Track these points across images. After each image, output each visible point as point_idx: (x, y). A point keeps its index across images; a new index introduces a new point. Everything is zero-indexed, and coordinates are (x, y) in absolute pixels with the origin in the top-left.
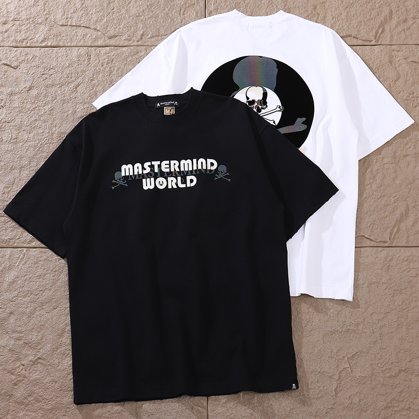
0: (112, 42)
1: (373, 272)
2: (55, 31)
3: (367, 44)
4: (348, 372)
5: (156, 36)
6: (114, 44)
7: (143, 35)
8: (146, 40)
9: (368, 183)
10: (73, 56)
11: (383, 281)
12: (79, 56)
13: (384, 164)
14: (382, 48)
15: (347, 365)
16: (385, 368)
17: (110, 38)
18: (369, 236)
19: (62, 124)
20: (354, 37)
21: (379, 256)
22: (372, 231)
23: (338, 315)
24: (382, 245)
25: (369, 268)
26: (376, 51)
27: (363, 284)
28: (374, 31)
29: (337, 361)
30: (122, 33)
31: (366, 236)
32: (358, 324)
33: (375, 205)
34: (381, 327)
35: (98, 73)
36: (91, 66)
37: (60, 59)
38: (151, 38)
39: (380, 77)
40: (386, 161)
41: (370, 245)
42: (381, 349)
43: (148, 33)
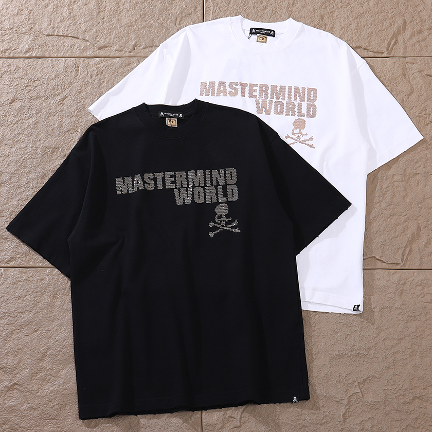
0: (102, 53)
1: (385, 296)
2: (40, 41)
3: (378, 56)
4: (359, 397)
5: (149, 47)
6: (104, 55)
7: (135, 45)
8: (139, 51)
9: (378, 201)
10: (59, 67)
11: (396, 306)
12: (66, 67)
13: (394, 182)
14: (395, 61)
15: (357, 390)
16: (398, 394)
17: (100, 48)
18: (381, 257)
19: (47, 139)
20: (364, 49)
21: (391, 279)
22: (382, 252)
23: (346, 338)
24: (395, 268)
25: (381, 292)
26: (388, 63)
27: (374, 308)
28: (386, 42)
29: (346, 385)
30: (113, 44)
31: (377, 257)
32: (369, 349)
33: (384, 225)
34: (394, 353)
35: (87, 85)
36: (79, 77)
37: (45, 71)
38: (144, 48)
39: (392, 91)
40: (396, 178)
41: (382, 267)
42: (394, 375)
43: (141, 43)
